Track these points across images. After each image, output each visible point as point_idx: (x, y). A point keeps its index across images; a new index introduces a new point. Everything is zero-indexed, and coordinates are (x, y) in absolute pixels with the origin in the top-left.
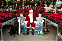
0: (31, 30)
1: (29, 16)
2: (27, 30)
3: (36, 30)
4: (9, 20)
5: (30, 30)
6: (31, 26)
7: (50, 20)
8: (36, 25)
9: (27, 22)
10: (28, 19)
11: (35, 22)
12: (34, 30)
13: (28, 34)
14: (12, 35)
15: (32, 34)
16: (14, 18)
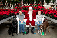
0: (31, 29)
1: (28, 13)
2: (26, 29)
3: (36, 29)
4: (6, 18)
5: (29, 29)
6: (30, 24)
7: (52, 18)
8: (36, 23)
9: (26, 20)
10: (27, 17)
11: (35, 20)
12: (34, 29)
13: (27, 33)
14: (10, 34)
15: (32, 33)
16: (13, 16)
